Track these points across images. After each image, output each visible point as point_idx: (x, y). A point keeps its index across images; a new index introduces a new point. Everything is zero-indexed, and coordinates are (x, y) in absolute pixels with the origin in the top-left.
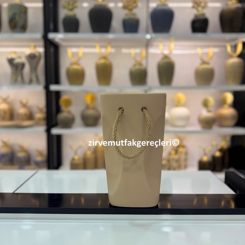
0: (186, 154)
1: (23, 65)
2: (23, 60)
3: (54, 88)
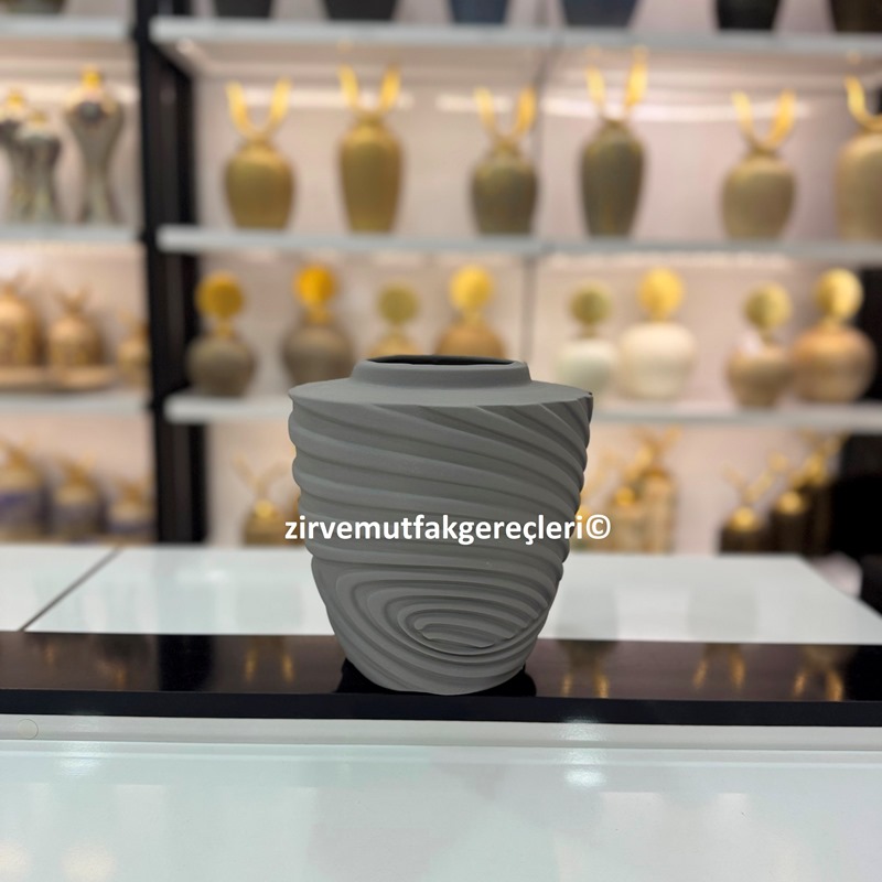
0: (673, 502)
1: (53, 149)
2: (55, 127)
3: (174, 238)
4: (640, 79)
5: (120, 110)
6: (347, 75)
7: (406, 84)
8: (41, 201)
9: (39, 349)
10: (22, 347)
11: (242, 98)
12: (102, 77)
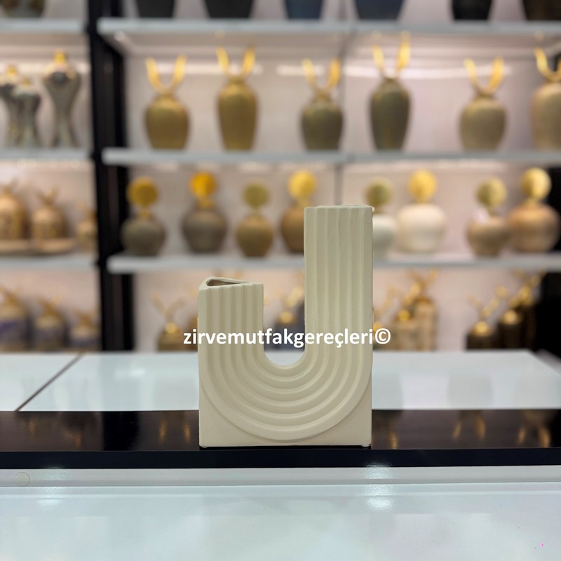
0: (435, 318)
1: (36, 101)
2: (37, 88)
3: (113, 156)
4: (405, 52)
5: (78, 77)
6: (222, 54)
7: (259, 58)
8: (28, 134)
9: (25, 228)
10: (15, 227)
11: (155, 69)
12: (67, 57)
